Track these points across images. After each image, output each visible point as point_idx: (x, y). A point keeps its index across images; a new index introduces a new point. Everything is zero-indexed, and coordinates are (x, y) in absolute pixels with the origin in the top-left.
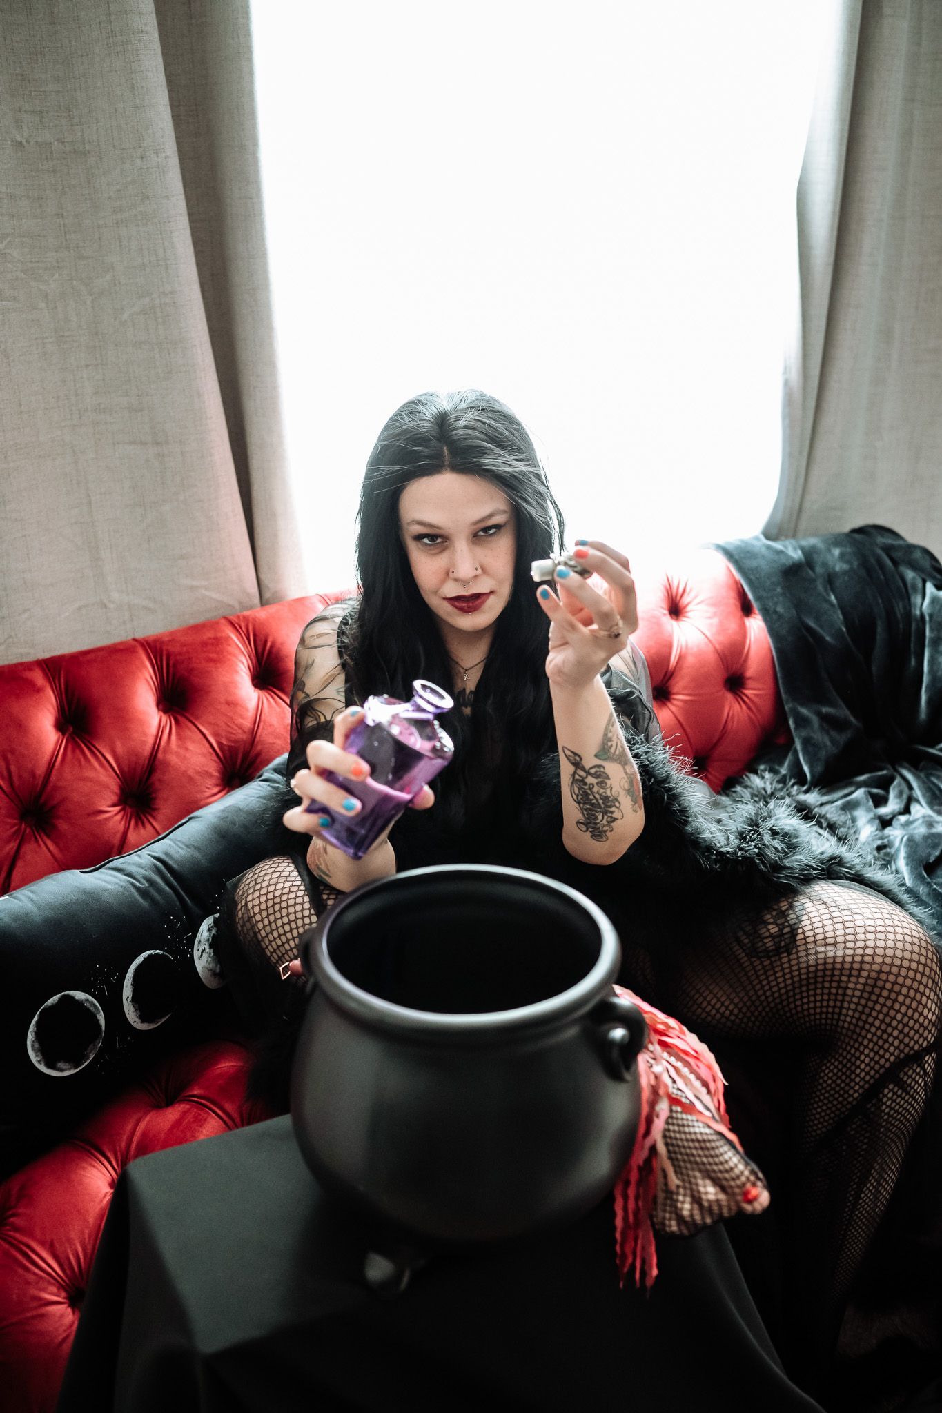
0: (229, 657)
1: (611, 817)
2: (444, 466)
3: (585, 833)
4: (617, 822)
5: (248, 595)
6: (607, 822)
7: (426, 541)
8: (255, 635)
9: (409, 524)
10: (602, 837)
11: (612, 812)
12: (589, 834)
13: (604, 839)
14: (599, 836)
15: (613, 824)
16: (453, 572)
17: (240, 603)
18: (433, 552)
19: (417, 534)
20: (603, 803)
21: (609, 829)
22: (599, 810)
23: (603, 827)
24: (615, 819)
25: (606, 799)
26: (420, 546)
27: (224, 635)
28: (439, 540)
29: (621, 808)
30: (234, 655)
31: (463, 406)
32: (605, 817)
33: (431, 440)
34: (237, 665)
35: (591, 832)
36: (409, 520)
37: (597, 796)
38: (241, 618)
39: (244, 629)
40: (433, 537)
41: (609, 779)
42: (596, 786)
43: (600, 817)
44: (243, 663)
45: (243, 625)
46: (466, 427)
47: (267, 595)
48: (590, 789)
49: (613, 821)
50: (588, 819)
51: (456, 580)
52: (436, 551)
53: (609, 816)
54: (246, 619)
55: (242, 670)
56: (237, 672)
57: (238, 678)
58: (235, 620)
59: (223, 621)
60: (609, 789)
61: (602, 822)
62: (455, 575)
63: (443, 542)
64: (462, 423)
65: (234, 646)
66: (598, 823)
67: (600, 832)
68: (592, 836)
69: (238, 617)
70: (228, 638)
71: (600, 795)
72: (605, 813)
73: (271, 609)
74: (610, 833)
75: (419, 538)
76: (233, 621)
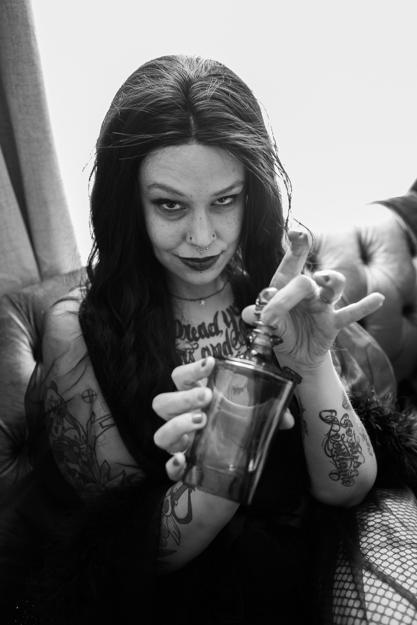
0: (12, 338)
1: (357, 462)
2: (191, 136)
3: (337, 482)
4: (361, 466)
5: (28, 271)
6: (354, 467)
7: (165, 206)
8: (34, 314)
9: (150, 187)
10: (350, 482)
11: (357, 458)
12: (340, 481)
13: (352, 483)
14: (348, 481)
15: (358, 469)
16: (191, 238)
17: (21, 278)
18: (171, 218)
19: (157, 198)
20: (351, 450)
21: (355, 474)
22: (348, 457)
23: (351, 473)
24: (359, 464)
25: (352, 445)
26: (159, 210)
27: (6, 316)
28: (177, 207)
29: (362, 452)
30: (17, 337)
31: (204, 74)
32: (353, 463)
33: (179, 108)
34: (20, 346)
35: (342, 479)
36: (151, 183)
37: (347, 444)
38: (22, 297)
39: (24, 308)
40: (171, 203)
41: (352, 426)
42: (346, 436)
43: (349, 464)
44: (24, 342)
45: (23, 303)
46: (213, 98)
47: (45, 269)
48: (342, 440)
49: (358, 466)
50: (340, 468)
51: (193, 245)
52: (175, 217)
53: (355, 462)
54: (26, 297)
55: (24, 350)
56: (19, 352)
57: (20, 359)
58: (15, 298)
59: (5, 301)
60: (353, 436)
61: (350, 469)
62: (193, 241)
63: (181, 209)
64: (209, 92)
65: (15, 326)
66: (348, 470)
67: (349, 477)
68: (342, 483)
69: (19, 295)
70: (12, 319)
71: (349, 443)
72: (352, 459)
73: (50, 285)
74: (357, 477)
75: (159, 202)
76: (14, 301)
